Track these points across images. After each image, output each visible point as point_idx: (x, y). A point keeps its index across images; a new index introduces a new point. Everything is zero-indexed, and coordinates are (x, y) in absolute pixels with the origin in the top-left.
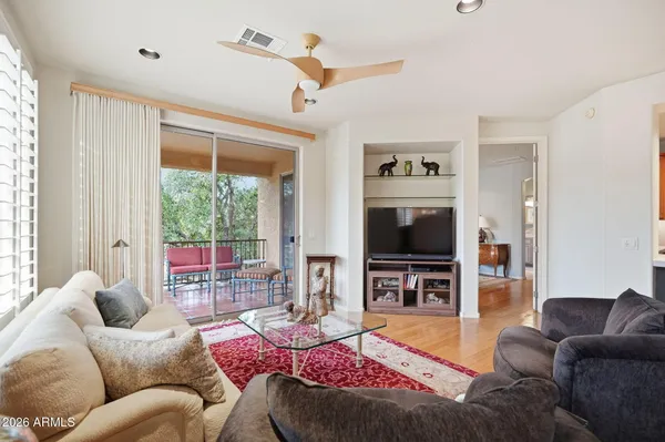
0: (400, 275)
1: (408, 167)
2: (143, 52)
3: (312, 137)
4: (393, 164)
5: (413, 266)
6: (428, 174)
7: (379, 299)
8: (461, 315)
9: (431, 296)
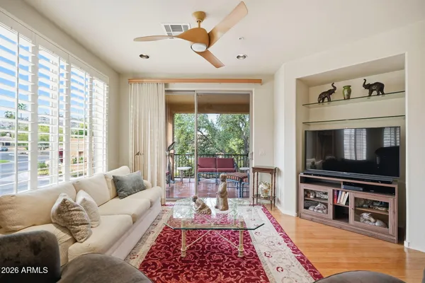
0: (330, 190)
1: (346, 93)
2: (141, 56)
3: (259, 81)
4: (331, 92)
5: (345, 183)
6: (370, 95)
7: (311, 209)
8: (406, 243)
9: (365, 215)
